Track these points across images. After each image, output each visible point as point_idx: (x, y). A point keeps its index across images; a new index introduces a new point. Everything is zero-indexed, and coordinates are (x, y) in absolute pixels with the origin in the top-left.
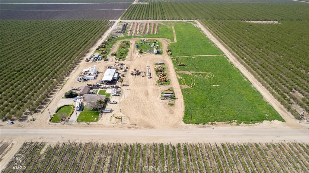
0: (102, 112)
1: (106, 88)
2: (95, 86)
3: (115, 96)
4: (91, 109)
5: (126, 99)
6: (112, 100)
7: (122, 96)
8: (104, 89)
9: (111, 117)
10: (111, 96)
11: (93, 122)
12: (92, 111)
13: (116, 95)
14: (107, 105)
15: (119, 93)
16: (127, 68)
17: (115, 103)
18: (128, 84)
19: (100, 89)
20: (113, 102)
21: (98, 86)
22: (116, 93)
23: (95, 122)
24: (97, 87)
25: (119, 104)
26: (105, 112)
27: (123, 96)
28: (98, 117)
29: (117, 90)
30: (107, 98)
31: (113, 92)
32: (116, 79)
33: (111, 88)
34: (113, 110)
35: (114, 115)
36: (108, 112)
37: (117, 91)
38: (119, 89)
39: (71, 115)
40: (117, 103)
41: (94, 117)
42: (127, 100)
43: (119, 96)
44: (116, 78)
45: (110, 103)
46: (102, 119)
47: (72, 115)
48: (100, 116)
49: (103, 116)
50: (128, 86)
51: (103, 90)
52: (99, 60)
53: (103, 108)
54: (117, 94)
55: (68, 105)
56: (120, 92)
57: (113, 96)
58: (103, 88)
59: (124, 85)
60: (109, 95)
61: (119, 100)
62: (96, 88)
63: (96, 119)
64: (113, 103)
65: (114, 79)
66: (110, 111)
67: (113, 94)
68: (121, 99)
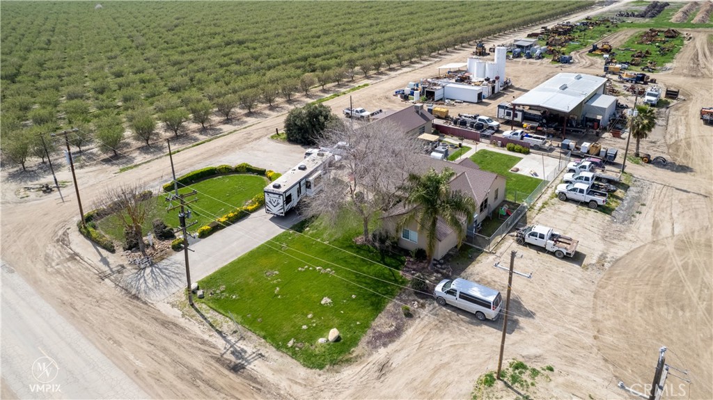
0: (424, 292)
1: (523, 145)
2: (463, 123)
3: (570, 208)
4: (360, 240)
5: (670, 248)
6: (541, 225)
7: (629, 218)
8: (513, 150)
9: (489, 381)
10: (545, 197)
11: (294, 355)
12: (359, 249)
13: (588, 198)
14: (491, 247)
15: (611, 194)
16: (672, 94)
17: (567, 257)
18: (680, 161)
19: (484, 145)
20: (553, 237)
21: (480, 130)
22: (584, 186)
23: (301, 372)
24: (473, 131)
25: (595, 275)
26: (449, 298)
27: (643, 224)
28: (365, 326)
29: (599, 172)
30: (510, 198)
31: (569, 176)
32: (599, 117)
33: (556, 152)
34: (528, 305)
35: (520, 366)
36: (474, 308)
37: (598, 179)
38: (611, 173)
39: (216, 228)
40: (577, 258)
41: (335, 308)
42: (677, 262)
43: (605, 210)
44: (602, 110)
45: (521, 241)
46: (383, 368)
47: (217, 235)
48: (383, 323)
49: (413, 331)
50: (684, 169)
51: (505, 151)
52: (529, 56)
53: (448, 258)
54: (590, 192)
55: (262, 173)
56: (619, 193)
57: (564, 198)
58: (504, 143)
59: (648, 160)
60: (533, 185)
61: (604, 238)
62: (462, 136)
63: (333, 333)
64: (550, 244)
65: (590, 116)
66: (491, 313)
67: (562, 188)
68: (620, 235)
